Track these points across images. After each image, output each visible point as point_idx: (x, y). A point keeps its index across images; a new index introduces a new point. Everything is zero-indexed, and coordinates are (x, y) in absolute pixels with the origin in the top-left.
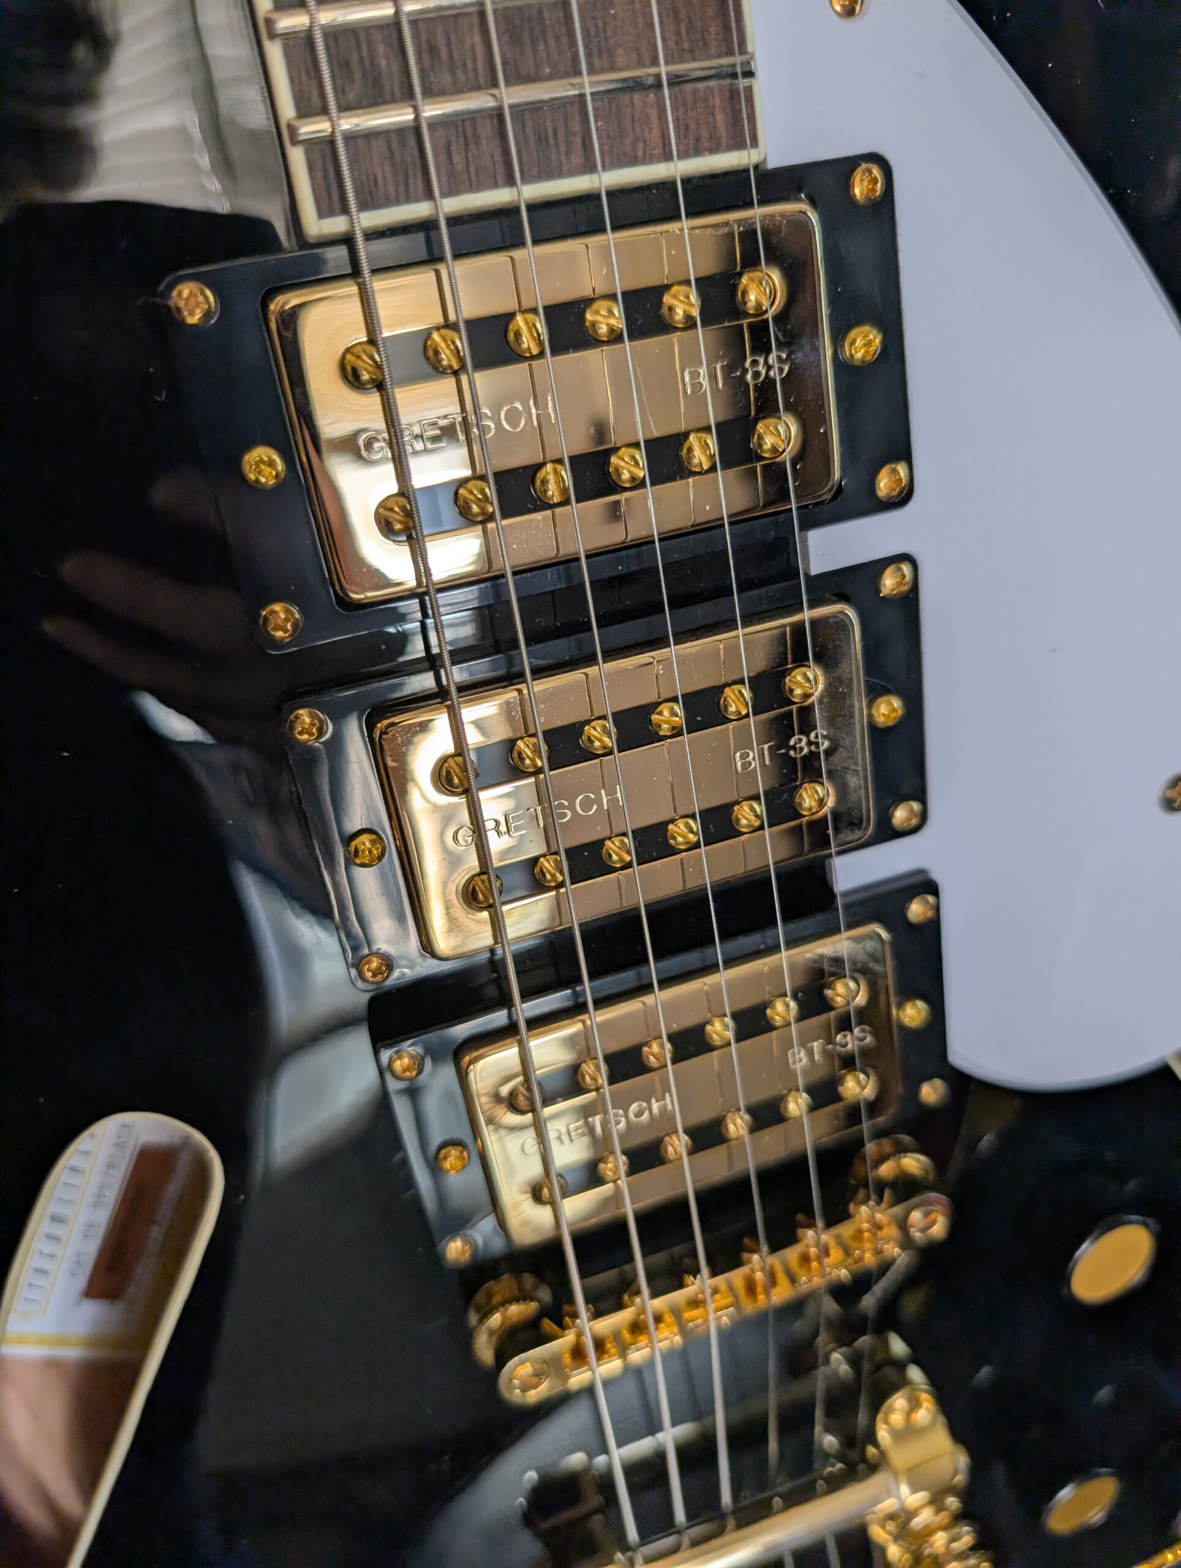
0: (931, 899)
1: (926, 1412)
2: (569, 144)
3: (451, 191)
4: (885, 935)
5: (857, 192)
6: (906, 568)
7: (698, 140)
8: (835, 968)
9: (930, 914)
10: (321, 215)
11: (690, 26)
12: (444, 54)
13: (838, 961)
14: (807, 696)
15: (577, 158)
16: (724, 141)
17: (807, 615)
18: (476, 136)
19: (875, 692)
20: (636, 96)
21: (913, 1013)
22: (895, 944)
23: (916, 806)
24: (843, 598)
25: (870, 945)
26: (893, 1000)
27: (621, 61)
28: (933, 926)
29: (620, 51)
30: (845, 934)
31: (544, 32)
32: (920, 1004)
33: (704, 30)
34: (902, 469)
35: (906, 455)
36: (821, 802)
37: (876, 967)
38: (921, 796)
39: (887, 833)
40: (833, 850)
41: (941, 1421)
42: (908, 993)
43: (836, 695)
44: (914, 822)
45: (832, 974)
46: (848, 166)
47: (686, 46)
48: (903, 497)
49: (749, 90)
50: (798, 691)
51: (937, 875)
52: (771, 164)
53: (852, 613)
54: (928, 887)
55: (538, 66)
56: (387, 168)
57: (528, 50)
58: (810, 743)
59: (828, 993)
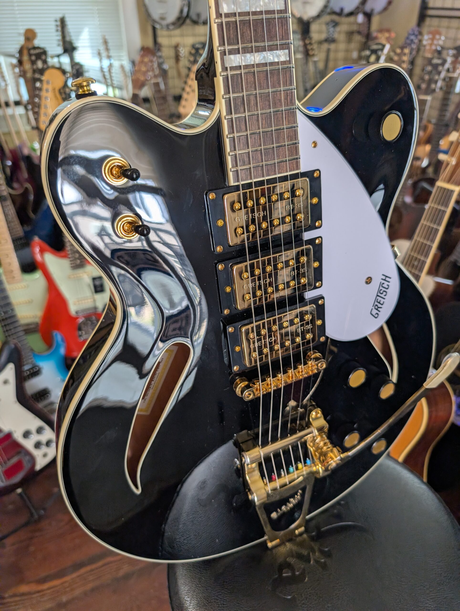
0: (323, 300)
1: (320, 414)
2: (272, 171)
3: (254, 178)
4: (314, 306)
5: (315, 175)
6: (320, 239)
7: (291, 169)
8: (306, 313)
9: (323, 303)
10: (234, 183)
11: (291, 152)
12: (254, 158)
13: (307, 311)
14: (303, 262)
15: (273, 173)
16: (295, 169)
17: (305, 247)
18: (258, 170)
19: (315, 261)
20: (282, 163)
21: (319, 322)
22: (317, 308)
23: (320, 282)
24: (310, 244)
25: (312, 308)
26: (316, 320)
27: (280, 158)
28: (323, 305)
29: (280, 156)
30: (309, 306)
31: (269, 154)
32: (321, 321)
33: (293, 152)
34: (320, 221)
35: (321, 219)
36: (305, 281)
37: (313, 313)
38: (321, 280)
39: (315, 288)
40: (307, 290)
41: (322, 416)
42: (319, 319)
43: (308, 262)
44: (320, 285)
45: (305, 314)
46: (314, 171)
47: (290, 155)
48: (320, 227)
49: (299, 161)
50: (302, 261)
51: (324, 296)
52: (301, 172)
53: (311, 247)
54: (323, 298)
55: (268, 159)
56: (245, 175)
57: (267, 157)
58: (303, 270)
59: (304, 317)
